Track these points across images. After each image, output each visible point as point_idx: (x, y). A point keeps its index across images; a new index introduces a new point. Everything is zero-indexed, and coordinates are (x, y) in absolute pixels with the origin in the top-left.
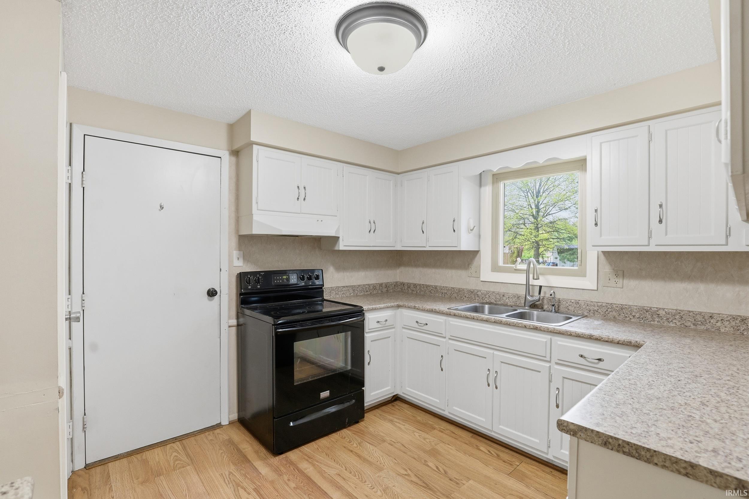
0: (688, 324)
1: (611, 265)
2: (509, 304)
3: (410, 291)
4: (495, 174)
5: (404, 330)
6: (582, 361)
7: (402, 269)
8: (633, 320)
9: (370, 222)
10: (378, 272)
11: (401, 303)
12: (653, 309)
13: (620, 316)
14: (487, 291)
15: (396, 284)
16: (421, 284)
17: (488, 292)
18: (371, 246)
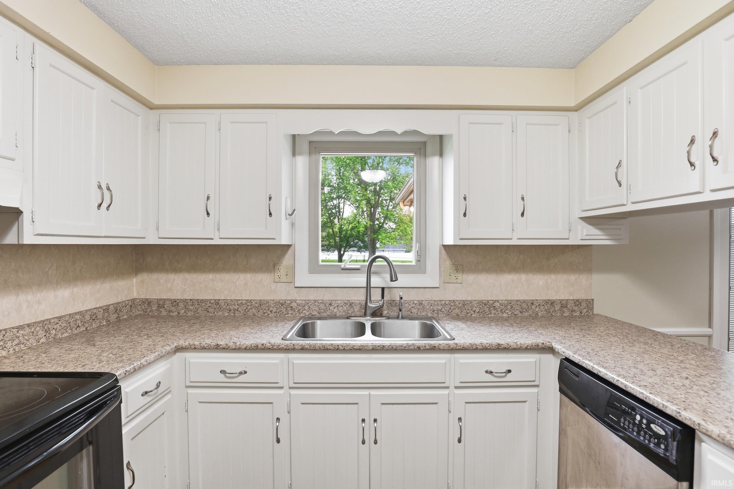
0: (517, 312)
1: (452, 260)
2: (338, 315)
3: (164, 313)
4: (312, 142)
5: (190, 391)
6: (489, 378)
7: (144, 277)
8: (474, 315)
9: (100, 187)
10: (98, 286)
11: (182, 343)
12: (489, 302)
13: (462, 313)
14: (305, 300)
15: (133, 303)
16: (186, 300)
17: (307, 302)
18: (102, 237)
